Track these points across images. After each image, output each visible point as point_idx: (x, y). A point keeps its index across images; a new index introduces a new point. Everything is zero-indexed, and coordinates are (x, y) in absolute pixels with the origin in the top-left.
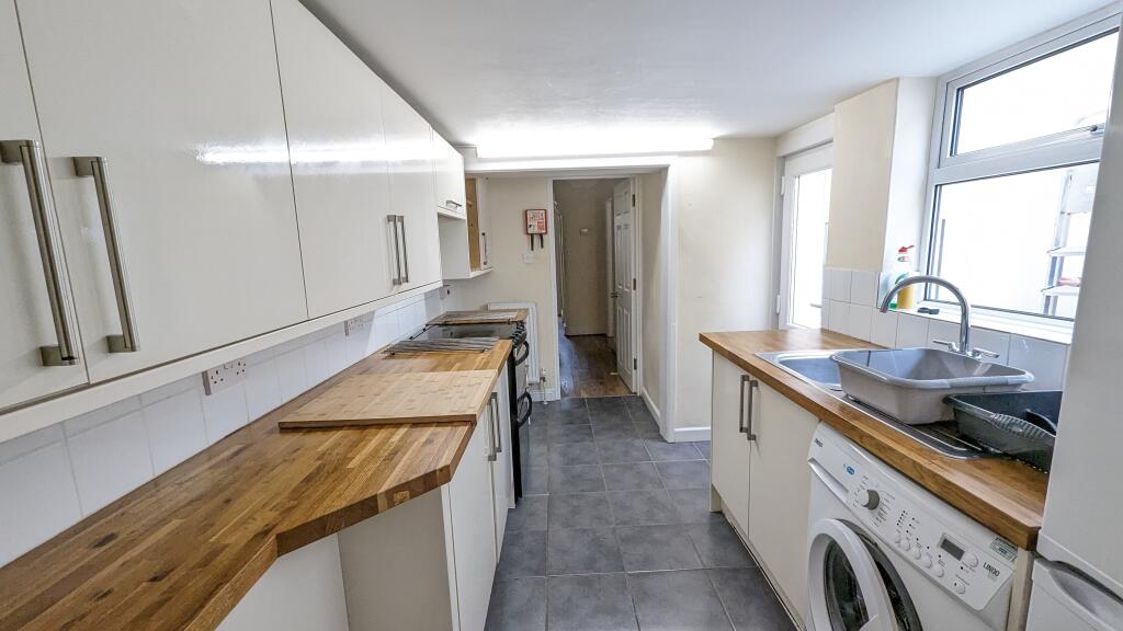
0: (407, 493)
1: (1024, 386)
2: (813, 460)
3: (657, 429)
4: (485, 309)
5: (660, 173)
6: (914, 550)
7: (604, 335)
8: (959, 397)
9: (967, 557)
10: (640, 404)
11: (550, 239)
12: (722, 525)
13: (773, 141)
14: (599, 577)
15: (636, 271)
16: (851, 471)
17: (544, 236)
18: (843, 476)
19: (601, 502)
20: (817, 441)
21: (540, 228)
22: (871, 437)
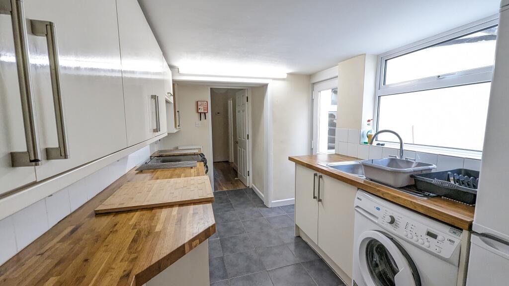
0: (198, 241)
1: (433, 170)
2: (357, 207)
3: (263, 202)
4: (177, 148)
5: (264, 87)
6: (415, 238)
7: (227, 162)
8: (417, 175)
9: (439, 238)
10: (251, 191)
11: (209, 115)
12: (301, 242)
13: (310, 76)
14: (254, 275)
15: (249, 130)
16: (378, 209)
17: (206, 114)
18: (375, 212)
19: (245, 238)
20: (358, 198)
21: (204, 110)
22: (388, 194)
